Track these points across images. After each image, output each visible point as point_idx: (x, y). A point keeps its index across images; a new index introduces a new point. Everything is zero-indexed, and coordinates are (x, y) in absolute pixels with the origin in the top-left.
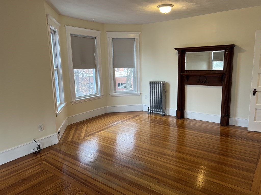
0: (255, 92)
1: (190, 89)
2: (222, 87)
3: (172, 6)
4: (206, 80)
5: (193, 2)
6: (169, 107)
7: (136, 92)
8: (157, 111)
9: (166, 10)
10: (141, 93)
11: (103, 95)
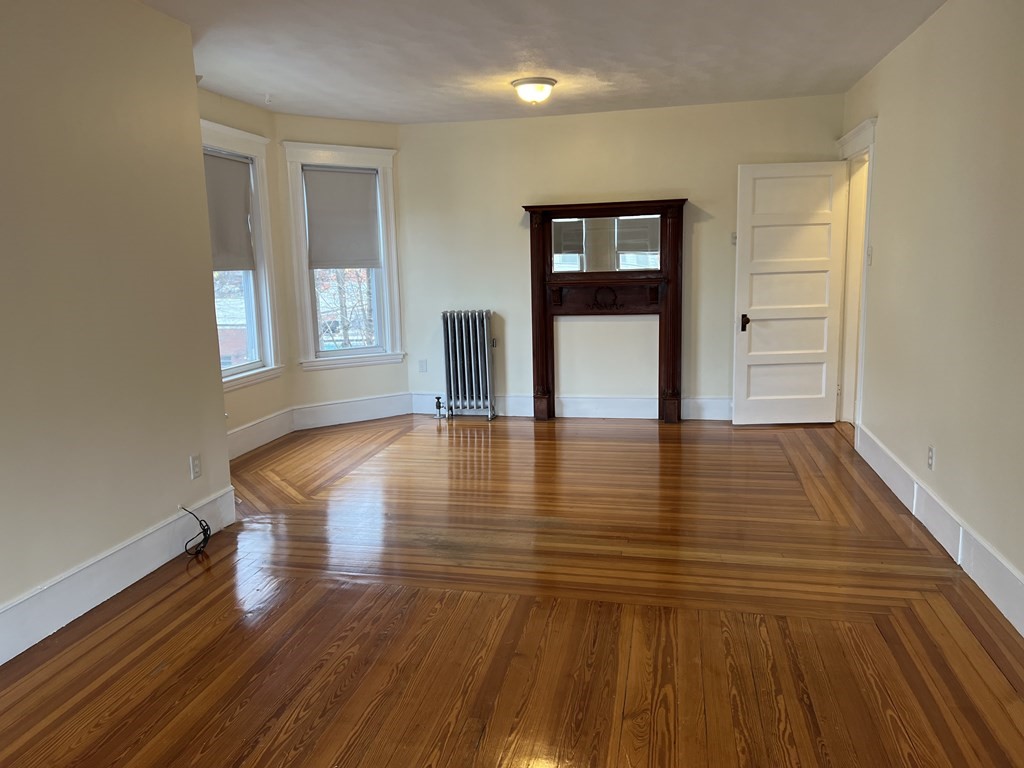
0: (745, 320)
1: (570, 330)
2: (656, 318)
3: (551, 82)
4: (614, 300)
5: (609, 81)
6: (505, 390)
7: (389, 352)
8: (464, 407)
9: (534, 94)
10: (406, 354)
11: (280, 365)
